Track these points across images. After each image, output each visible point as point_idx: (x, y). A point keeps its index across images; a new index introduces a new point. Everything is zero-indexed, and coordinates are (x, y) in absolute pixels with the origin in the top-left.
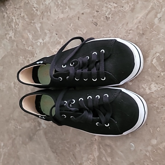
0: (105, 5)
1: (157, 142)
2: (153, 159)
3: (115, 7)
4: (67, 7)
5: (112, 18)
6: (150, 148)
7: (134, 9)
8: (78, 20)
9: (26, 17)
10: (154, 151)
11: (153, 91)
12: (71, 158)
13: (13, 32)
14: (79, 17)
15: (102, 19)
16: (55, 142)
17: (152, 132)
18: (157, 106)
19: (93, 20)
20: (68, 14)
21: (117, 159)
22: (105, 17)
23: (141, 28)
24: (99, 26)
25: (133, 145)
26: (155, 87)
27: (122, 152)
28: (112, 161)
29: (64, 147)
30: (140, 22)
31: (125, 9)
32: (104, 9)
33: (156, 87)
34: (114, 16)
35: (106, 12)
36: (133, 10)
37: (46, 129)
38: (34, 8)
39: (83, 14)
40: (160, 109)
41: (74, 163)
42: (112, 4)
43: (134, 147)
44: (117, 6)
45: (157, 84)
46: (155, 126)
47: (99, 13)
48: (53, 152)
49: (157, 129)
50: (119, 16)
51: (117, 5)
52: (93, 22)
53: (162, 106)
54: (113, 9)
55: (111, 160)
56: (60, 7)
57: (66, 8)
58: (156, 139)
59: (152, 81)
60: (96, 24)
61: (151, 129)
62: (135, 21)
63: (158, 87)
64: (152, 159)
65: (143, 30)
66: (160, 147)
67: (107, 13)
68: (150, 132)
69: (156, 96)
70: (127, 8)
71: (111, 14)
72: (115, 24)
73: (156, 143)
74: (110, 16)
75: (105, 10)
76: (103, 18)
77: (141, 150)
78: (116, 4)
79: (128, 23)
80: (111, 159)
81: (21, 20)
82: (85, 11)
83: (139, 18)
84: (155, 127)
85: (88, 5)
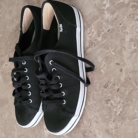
0: (122, 102)
3: (116, 112)
4: (135, 48)
5: (107, 106)
7: (108, 133)
8: (116, 64)
11: (44, 131)
14: (119, 64)
15: (109, 95)
19: (110, 83)
20: (126, 48)
22: (109, 99)
23: (89, 135)
24: (103, 90)
30: (95, 135)
31: (111, 124)
32: (118, 99)
33: (46, 134)
34: (108, 109)
35: (114, 101)
36: (107, 131)
39: (121, 70)
42: (121, 109)
44: (116, 115)
45: (48, 136)
47: (116, 92)
50: (106, 116)
51: (117, 115)
52: (108, 84)
53: (35, 135)
54: (115, 110)
57: (135, 46)
60: (105, 87)
62: (97, 131)
63: (46, 136)
64: (10, 118)
65: (88, 136)
66: (15, 125)
67: (113, 102)
69: (41, 133)
70: (112, 126)
71: (110, 106)
72: (100, 108)
74: (109, 105)
75: (116, 100)
76: (110, 96)
78: (119, 114)
79: (97, 123)
82: (124, 73)
83: (99, 136)
85: (128, 79)
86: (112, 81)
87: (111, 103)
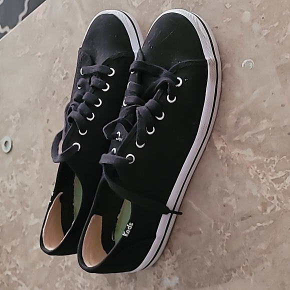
0: (52, 77)
1: (249, 11)
2: (275, 23)
3: (59, 62)
4: (32, 149)
6: (256, 27)
8: (51, 132)
9: (13, 243)
10: (263, 18)
12: (248, 231)
13: (21, 285)
14: (49, 130)
15: (64, 87)
16: (209, 263)
17: (231, 19)
18: (193, 5)
19: (60, 105)
20: (40, 151)
21: (265, 104)
22: (64, 81)
24: (70, 94)
25: (245, 61)
26: (168, 6)
27: (254, 91)
28: (267, 118)
29: (224, 240)
31: (66, 44)
32: (55, 80)
33: (168, 5)
34: (67, 65)
36: (71, 32)
37: (180, 280)
38: (11, 217)
39: (48, 120)
41: (259, 224)
42: (54, 66)
43: (249, 60)
44: (60, 58)
45: (164, 1)
46: (222, 11)
47: (56, 91)
49: (228, 7)
50: (71, 55)
51: (58, 58)
52: (63, 104)
54: (60, 65)
55: (265, 121)
56: (28, 163)
57: (32, 151)
58: (244, 11)
59: (159, 10)
60: (66, 99)
61: (225, 21)
64: (276, 25)
66: (257, 6)
67: (61, 76)
68: (229, 21)
70: (66, 41)
71: (64, 70)
73: (249, 13)
74: (65, 72)
75: (57, 79)
76: (63, 84)
77: (256, 46)
78: (56, 59)
80: (263, 119)
81: (14, 256)
82: (46, 117)
83: (82, 23)
84: (224, 13)
85: (43, 108)
86: (59, 107)
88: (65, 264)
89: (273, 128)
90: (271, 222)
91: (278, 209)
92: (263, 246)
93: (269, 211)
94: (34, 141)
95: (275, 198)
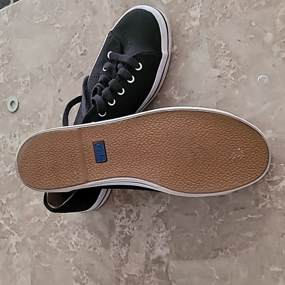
0: (69, 50)
1: (272, 33)
3: (79, 37)
4: (39, 113)
5: (87, 47)
6: (276, 49)
7: (94, 10)
8: (62, 101)
9: (9, 196)
10: (284, 42)
11: (200, 15)
12: (239, 220)
13: (14, 235)
14: (60, 99)
15: (80, 62)
16: (200, 241)
17: (254, 36)
18: (221, 15)
19: (75, 78)
20: (47, 116)
21: (273, 117)
22: (82, 56)
23: (120, 7)
24: (85, 70)
25: (262, 76)
26: (196, 11)
27: (265, 103)
28: (272, 129)
29: (216, 224)
30: (112, 7)
31: (88, 22)
32: (72, 54)
33: (196, 9)
34: (87, 42)
35: (77, 52)
36: (95, 12)
37: (171, 251)
38: (9, 172)
39: (59, 91)
40: (227, 12)
41: (250, 216)
42: (73, 40)
43: (265, 76)
44: (80, 34)
45: (193, 5)
46: (247, 27)
47: (72, 64)
48: (215, 257)
49: (253, 25)
50: (91, 34)
51: (78, 34)
52: (77, 77)
53: (224, 7)
54: (79, 41)
55: (270, 131)
56: (33, 126)
57: (40, 115)
58: (267, 32)
59: (186, 12)
60: (81, 74)
61: (248, 37)
62: (108, 13)
63: (198, 6)
65: (122, 6)
66: (280, 30)
67: (79, 51)
68: (252, 38)
69: (208, 12)
70: (88, 19)
71: (83, 47)
72: (96, 45)
73: (272, 34)
74: (84, 48)
75: (74, 54)
76: (80, 60)
77: (273, 65)
78: (76, 34)
79: (104, 25)
80: (269, 129)
81: (8, 208)
82: (58, 86)
83: (107, 6)
84: (248, 29)
85: (55, 77)
86: (72, 80)
87: (80, 51)
88: (61, 222)
89: (276, 139)
90: (261, 216)
91: (269, 206)
92: (250, 234)
93: (260, 206)
94: (42, 106)
95: (268, 197)
